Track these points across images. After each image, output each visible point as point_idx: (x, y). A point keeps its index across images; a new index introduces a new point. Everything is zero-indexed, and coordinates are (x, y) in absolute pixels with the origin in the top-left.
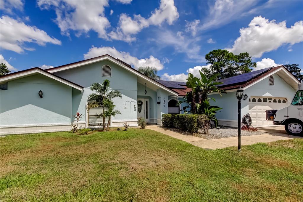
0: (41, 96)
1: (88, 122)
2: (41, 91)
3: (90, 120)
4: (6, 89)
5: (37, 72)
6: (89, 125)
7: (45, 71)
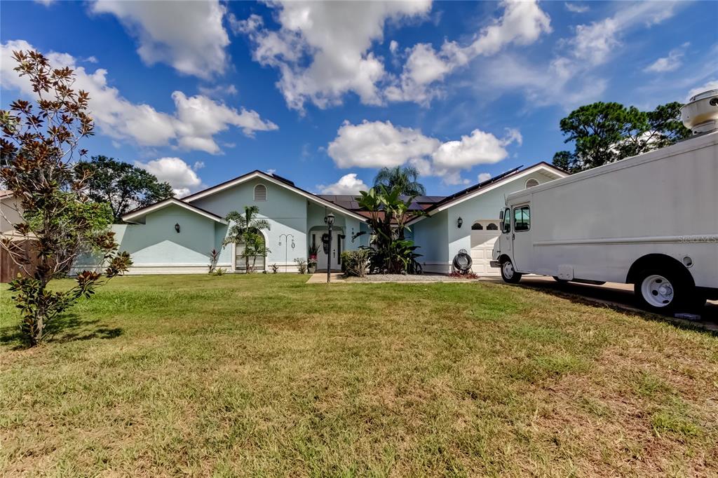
0: (178, 231)
1: (236, 264)
2: (177, 225)
3: (238, 261)
4: (144, 223)
5: (172, 203)
6: (237, 269)
7: (181, 201)
